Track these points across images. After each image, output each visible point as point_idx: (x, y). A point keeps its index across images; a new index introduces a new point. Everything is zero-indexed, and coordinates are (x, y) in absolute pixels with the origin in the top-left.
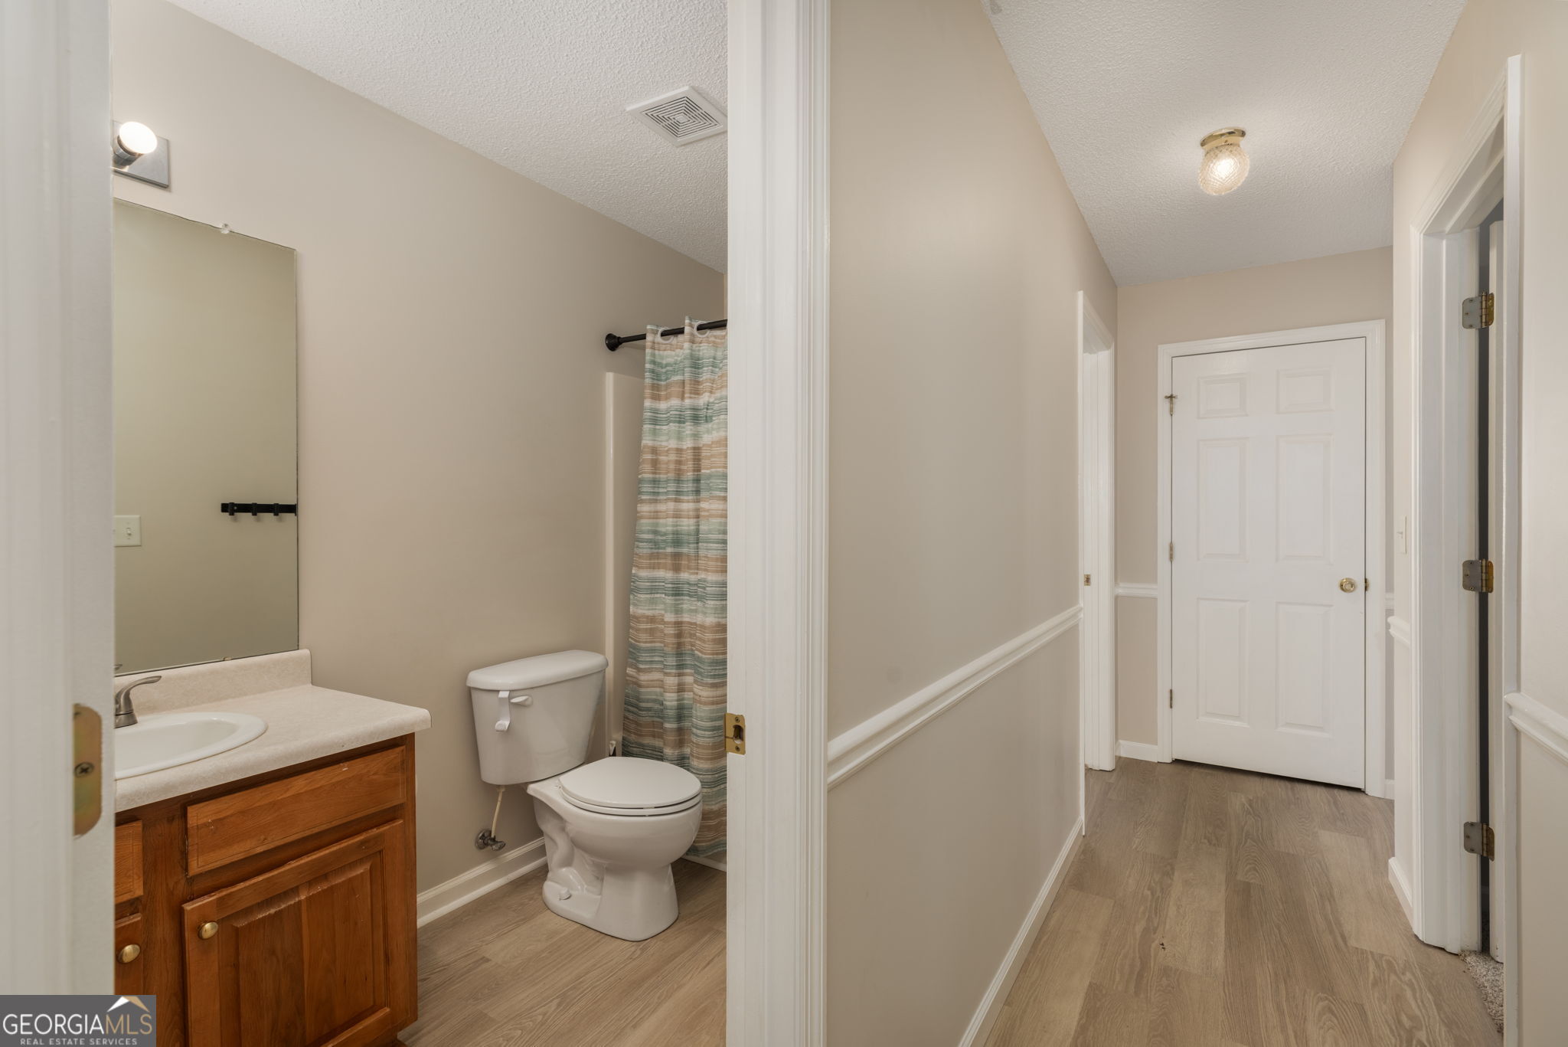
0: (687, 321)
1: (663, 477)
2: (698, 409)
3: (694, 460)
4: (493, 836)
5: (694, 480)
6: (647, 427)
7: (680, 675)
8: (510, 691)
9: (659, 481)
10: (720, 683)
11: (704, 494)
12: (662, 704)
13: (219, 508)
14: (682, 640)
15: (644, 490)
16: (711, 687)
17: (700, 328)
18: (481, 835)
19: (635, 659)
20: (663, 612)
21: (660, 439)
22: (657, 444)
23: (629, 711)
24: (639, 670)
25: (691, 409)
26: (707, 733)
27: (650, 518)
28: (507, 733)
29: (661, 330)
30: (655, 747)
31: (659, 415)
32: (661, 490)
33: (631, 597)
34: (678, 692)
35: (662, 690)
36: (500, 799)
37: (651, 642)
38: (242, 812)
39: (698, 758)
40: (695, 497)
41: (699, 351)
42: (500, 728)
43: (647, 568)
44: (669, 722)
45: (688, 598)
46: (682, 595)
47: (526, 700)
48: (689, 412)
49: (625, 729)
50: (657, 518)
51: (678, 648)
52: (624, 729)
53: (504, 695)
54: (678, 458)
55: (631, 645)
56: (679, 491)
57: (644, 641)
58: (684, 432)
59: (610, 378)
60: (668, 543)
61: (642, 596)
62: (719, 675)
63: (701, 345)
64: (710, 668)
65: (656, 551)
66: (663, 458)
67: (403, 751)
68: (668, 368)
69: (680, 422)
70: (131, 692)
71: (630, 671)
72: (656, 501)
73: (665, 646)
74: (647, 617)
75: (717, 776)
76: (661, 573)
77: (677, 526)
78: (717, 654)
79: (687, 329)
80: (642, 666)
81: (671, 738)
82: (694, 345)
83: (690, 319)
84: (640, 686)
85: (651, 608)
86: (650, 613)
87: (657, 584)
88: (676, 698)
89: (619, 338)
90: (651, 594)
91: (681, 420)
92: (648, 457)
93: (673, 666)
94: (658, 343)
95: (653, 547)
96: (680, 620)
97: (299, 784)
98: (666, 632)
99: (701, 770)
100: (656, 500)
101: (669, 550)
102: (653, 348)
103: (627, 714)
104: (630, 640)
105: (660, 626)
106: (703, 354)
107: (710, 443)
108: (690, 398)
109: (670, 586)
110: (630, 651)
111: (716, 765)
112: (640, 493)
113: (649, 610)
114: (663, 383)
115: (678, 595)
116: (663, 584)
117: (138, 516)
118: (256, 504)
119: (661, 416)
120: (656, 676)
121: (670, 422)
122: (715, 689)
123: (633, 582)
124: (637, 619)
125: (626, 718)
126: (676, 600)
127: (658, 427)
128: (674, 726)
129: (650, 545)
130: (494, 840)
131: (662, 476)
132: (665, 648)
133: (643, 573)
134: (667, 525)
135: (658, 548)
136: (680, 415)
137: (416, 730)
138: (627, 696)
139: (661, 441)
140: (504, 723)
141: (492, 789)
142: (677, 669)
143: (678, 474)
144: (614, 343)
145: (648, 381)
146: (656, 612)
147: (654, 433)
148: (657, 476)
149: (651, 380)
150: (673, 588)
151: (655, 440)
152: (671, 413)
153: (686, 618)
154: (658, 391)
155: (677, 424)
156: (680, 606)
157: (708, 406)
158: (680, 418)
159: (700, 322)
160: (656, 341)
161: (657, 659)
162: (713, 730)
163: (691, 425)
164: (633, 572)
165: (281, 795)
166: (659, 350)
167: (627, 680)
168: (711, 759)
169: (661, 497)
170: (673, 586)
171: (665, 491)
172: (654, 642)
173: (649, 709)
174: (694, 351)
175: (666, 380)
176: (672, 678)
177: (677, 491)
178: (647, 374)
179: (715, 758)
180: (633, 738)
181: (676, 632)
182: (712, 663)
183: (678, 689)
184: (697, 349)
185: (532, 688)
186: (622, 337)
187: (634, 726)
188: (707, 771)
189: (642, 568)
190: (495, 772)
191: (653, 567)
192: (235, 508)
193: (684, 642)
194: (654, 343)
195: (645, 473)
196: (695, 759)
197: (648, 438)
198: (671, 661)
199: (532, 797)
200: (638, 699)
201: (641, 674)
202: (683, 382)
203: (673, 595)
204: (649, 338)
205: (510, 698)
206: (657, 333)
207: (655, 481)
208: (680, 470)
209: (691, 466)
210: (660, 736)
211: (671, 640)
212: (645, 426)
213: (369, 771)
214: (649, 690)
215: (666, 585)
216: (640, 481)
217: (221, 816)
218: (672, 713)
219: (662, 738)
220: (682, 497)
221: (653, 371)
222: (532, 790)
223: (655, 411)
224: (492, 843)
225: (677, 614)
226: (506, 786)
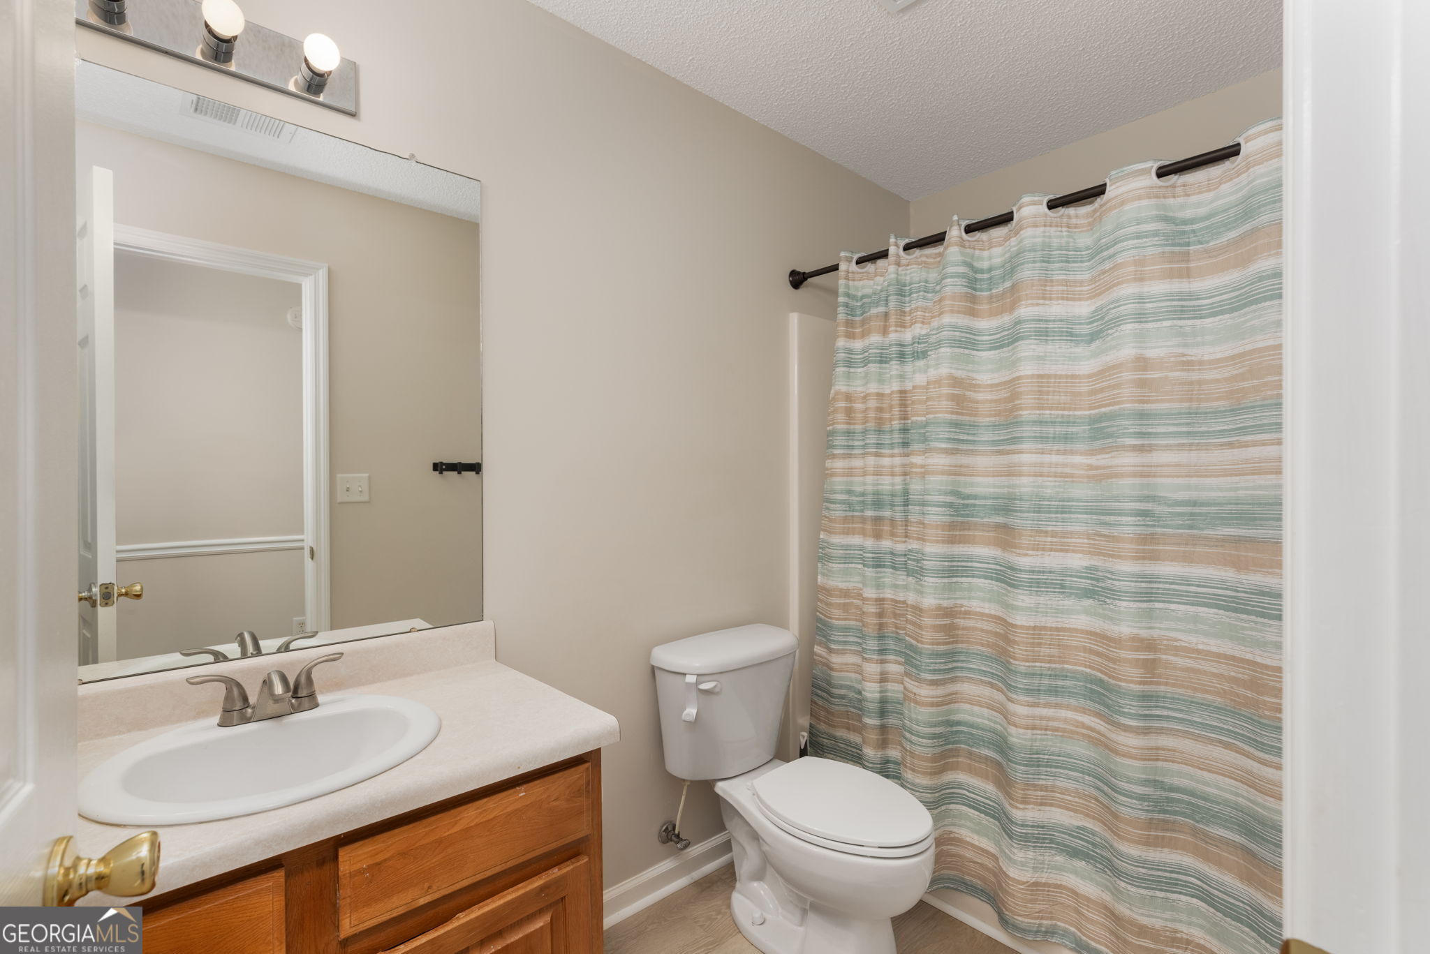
0: (892, 240)
1: (859, 427)
2: (904, 345)
3: (901, 406)
4: (677, 832)
5: (900, 430)
6: (840, 370)
7: (882, 662)
8: (698, 675)
9: (854, 433)
10: (941, 680)
11: (916, 447)
12: (860, 693)
13: (431, 467)
14: (885, 620)
15: (837, 443)
16: (930, 685)
17: (907, 248)
18: (664, 828)
19: (825, 637)
20: (860, 586)
21: (854, 384)
22: (851, 389)
23: (817, 695)
24: (830, 651)
25: (896, 344)
26: (924, 741)
27: (844, 476)
28: (695, 724)
29: (856, 257)
30: (850, 742)
31: (853, 356)
32: (856, 443)
33: (820, 565)
34: (880, 682)
35: (860, 677)
36: (684, 792)
37: (845, 619)
38: (403, 854)
39: (913, 770)
40: (902, 451)
41: (906, 275)
42: (688, 719)
43: (840, 533)
44: (870, 717)
45: (891, 570)
46: (884, 566)
47: (715, 687)
48: (894, 349)
49: (813, 715)
50: (851, 476)
51: (880, 629)
52: (811, 715)
53: (691, 679)
54: (878, 405)
55: (819, 620)
56: (881, 444)
57: (837, 618)
58: (886, 373)
59: (794, 319)
60: (867, 504)
61: (834, 565)
62: (940, 670)
63: (909, 267)
64: (928, 661)
65: (851, 514)
66: (859, 406)
67: (588, 769)
68: (866, 300)
69: (881, 362)
70: (314, 670)
71: (817, 649)
72: (849, 456)
73: (863, 626)
74: (841, 590)
75: (937, 795)
76: (856, 540)
77: (877, 484)
78: (938, 644)
79: (892, 250)
80: (833, 646)
81: (873, 736)
82: (900, 269)
83: (896, 238)
84: (831, 669)
85: (844, 579)
86: (842, 585)
87: (852, 552)
88: (878, 689)
89: (804, 273)
90: (845, 563)
91: (883, 360)
92: (841, 404)
93: (874, 650)
94: (853, 273)
95: (847, 509)
96: (881, 596)
97: (470, 814)
98: (865, 610)
99: (918, 786)
100: (851, 454)
101: (869, 513)
102: (847, 278)
103: (815, 698)
104: (818, 613)
105: (855, 601)
106: (911, 278)
107: (925, 384)
108: (896, 331)
109: (870, 555)
110: (818, 627)
111: (936, 782)
112: (833, 447)
113: (843, 582)
114: (857, 319)
115: (879, 566)
116: (861, 552)
117: (367, 475)
118: (460, 463)
119: (856, 357)
120: (852, 659)
121: (869, 363)
122: (935, 687)
123: (820, 548)
124: (828, 591)
125: (813, 702)
126: (877, 573)
127: (852, 370)
128: (876, 722)
129: (844, 507)
130: (678, 836)
131: (857, 427)
132: (863, 629)
133: (837, 540)
134: (868, 484)
135: (853, 511)
136: (881, 353)
137: (602, 744)
138: (815, 677)
139: (856, 386)
140: (691, 712)
141: (677, 782)
142: (879, 654)
143: (879, 424)
144: (798, 280)
145: (841, 317)
146: (851, 585)
147: (848, 376)
148: (852, 427)
149: (844, 315)
150: (873, 558)
151: (849, 385)
152: (870, 351)
153: (888, 594)
154: (853, 327)
155: (878, 365)
156: (883, 580)
157: (917, 340)
158: (881, 357)
159: (907, 241)
160: (850, 270)
161: (851, 639)
162: (932, 739)
163: (897, 364)
164: (821, 537)
165: (448, 830)
166: (854, 280)
167: (815, 660)
168: (931, 774)
169: (856, 451)
170: (874, 555)
171: (863, 443)
172: (849, 619)
173: (842, 697)
174: (901, 275)
175: (862, 314)
176: (874, 665)
177: (878, 444)
178: (841, 309)
179: (935, 774)
180: (823, 727)
181: (878, 610)
182: (931, 654)
183: (881, 679)
184: (904, 272)
185: (721, 673)
186: (807, 272)
187: (823, 713)
188: (926, 788)
189: (835, 533)
190: (680, 764)
191: (847, 532)
192: (444, 467)
193: (886, 623)
194: (848, 272)
195: (838, 423)
196: (909, 771)
197: (841, 383)
198: (872, 645)
199: (718, 796)
200: (829, 683)
201: (833, 655)
202: (886, 315)
203: (873, 566)
204: (843, 267)
205: (697, 683)
206: (851, 261)
207: (849, 433)
208: (880, 418)
209: (897, 413)
210: (860, 730)
211: (873, 620)
212: (837, 370)
213: (549, 796)
214: (843, 674)
215: (865, 555)
216: (832, 433)
217: (378, 860)
218: (873, 706)
219: (861, 734)
220: (883, 451)
221: (847, 305)
222: (721, 788)
223: (849, 351)
224: (676, 840)
225: (878, 589)
226: (691, 781)
